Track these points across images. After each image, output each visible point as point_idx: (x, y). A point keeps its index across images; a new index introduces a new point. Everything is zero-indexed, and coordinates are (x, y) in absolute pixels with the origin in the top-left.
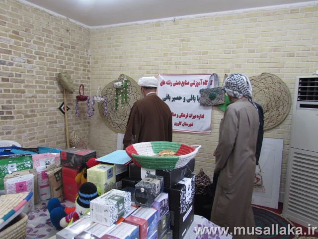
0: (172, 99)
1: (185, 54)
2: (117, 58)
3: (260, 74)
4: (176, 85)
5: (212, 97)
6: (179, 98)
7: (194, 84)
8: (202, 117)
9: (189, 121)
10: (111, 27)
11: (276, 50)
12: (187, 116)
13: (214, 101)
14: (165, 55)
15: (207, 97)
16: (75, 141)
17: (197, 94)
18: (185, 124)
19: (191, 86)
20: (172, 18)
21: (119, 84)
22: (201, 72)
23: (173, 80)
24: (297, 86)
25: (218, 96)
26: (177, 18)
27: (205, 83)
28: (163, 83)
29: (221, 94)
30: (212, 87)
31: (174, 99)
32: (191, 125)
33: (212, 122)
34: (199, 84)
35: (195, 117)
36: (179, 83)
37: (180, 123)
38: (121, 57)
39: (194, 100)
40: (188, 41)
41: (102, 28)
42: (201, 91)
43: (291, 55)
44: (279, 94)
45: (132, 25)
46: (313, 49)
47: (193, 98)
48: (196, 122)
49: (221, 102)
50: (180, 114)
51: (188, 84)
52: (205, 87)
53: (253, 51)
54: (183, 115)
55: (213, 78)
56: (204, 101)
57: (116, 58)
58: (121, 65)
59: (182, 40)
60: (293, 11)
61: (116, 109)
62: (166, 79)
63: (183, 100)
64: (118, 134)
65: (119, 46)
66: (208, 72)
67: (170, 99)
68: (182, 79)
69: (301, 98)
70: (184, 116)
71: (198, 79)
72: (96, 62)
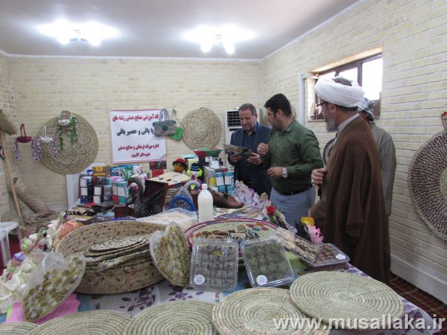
0: (126, 133)
1: (135, 91)
2: (55, 93)
3: (199, 108)
4: (130, 120)
5: (165, 129)
6: (134, 132)
7: (146, 118)
8: (157, 146)
9: (146, 151)
10: (42, 58)
11: (208, 91)
12: (144, 147)
13: (167, 132)
14: (115, 92)
15: (161, 129)
16: (23, 189)
17: (150, 126)
18: (143, 155)
19: (144, 119)
20: (118, 58)
21: (66, 121)
22: (152, 107)
23: (126, 115)
24: (226, 117)
25: (170, 127)
26: (124, 58)
27: (157, 117)
28: (115, 119)
29: (172, 125)
30: (163, 120)
31: (129, 133)
32: (148, 155)
33: (167, 150)
34: (151, 118)
35: (151, 147)
36: (132, 118)
37: (138, 154)
38: (60, 92)
39: (149, 132)
40: (137, 79)
41: (28, 58)
42: (154, 124)
43: (217, 95)
44: (213, 123)
45: (71, 59)
46: (230, 91)
47: (147, 131)
48: (152, 151)
49: (173, 132)
50: (136, 146)
51: (141, 118)
52: (157, 120)
53: (192, 91)
54: (139, 147)
55: (163, 113)
56: (159, 132)
57: (53, 93)
58: (61, 101)
59: (131, 79)
60: (216, 64)
61: (62, 148)
62: (119, 114)
63: (137, 133)
64: (67, 175)
65: (57, 80)
66: (158, 108)
67: (124, 133)
68: (135, 114)
69: (230, 125)
70: (141, 147)
71: (150, 114)
72: (24, 97)
